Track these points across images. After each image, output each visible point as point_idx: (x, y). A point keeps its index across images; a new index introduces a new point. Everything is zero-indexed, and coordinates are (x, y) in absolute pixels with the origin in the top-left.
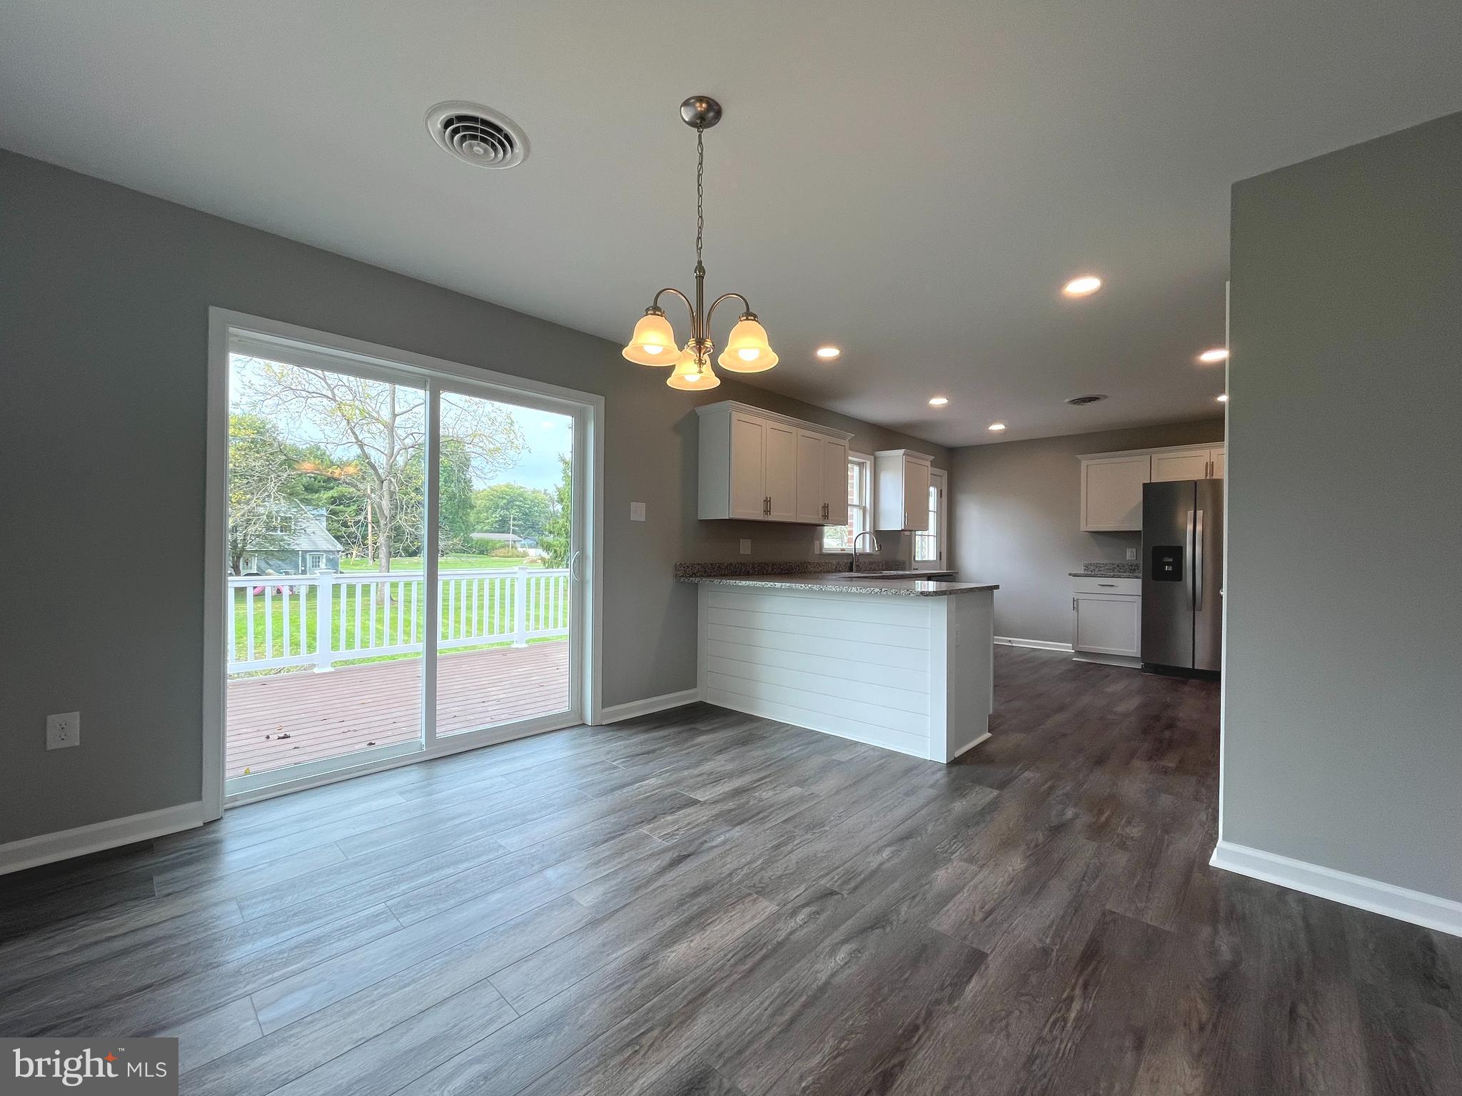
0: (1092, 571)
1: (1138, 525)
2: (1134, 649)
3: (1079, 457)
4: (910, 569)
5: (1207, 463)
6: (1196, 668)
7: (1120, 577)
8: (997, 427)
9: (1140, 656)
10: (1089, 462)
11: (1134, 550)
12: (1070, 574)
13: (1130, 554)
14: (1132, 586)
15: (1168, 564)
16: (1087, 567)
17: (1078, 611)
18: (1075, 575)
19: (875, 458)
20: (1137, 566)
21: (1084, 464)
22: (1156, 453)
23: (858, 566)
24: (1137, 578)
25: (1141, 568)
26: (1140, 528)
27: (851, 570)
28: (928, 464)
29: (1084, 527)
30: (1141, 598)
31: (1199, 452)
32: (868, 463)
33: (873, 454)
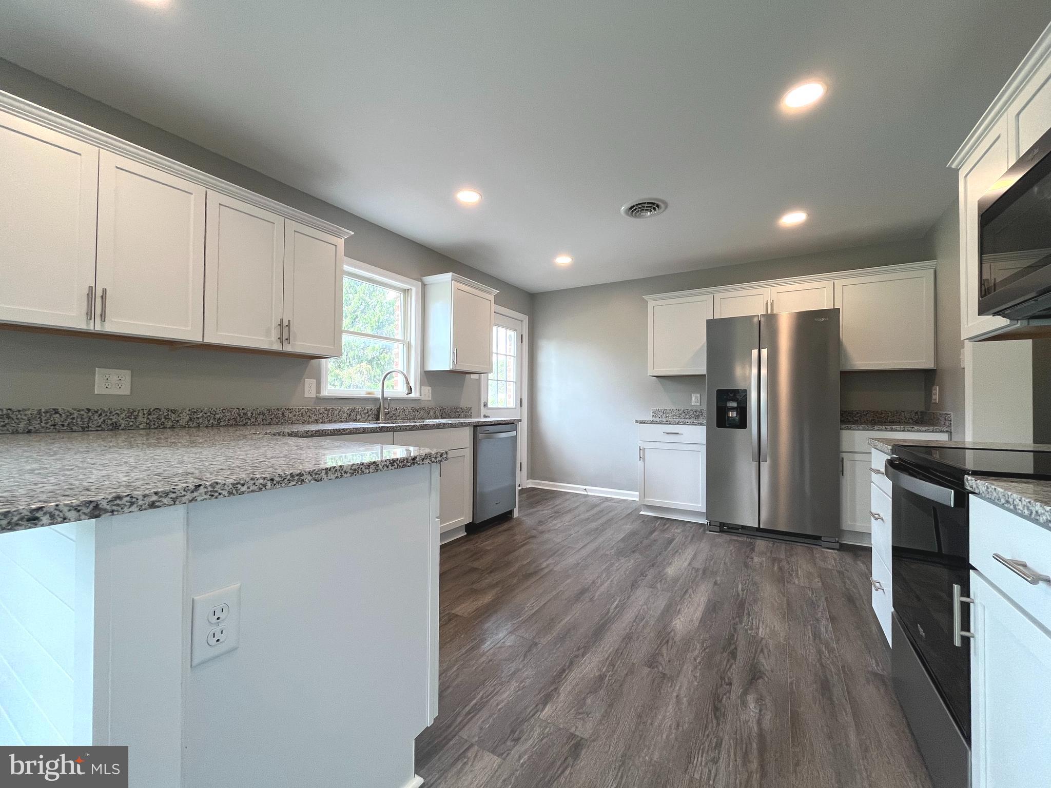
0: (660, 418)
1: (702, 369)
2: (700, 505)
3: (646, 297)
4: (479, 416)
5: (767, 301)
6: (761, 527)
7: (684, 424)
8: (564, 260)
9: (705, 511)
10: (656, 303)
11: (698, 395)
12: (636, 421)
13: (695, 400)
14: (697, 434)
15: (732, 409)
16: (655, 414)
17: (644, 461)
18: (642, 422)
19: (424, 286)
20: (701, 412)
21: (651, 304)
22: (719, 292)
23: (386, 414)
24: (701, 424)
25: (705, 414)
26: (705, 372)
27: (377, 418)
28: (492, 298)
29: (651, 372)
30: (705, 446)
31: (761, 290)
32: (414, 290)
33: (421, 281)
